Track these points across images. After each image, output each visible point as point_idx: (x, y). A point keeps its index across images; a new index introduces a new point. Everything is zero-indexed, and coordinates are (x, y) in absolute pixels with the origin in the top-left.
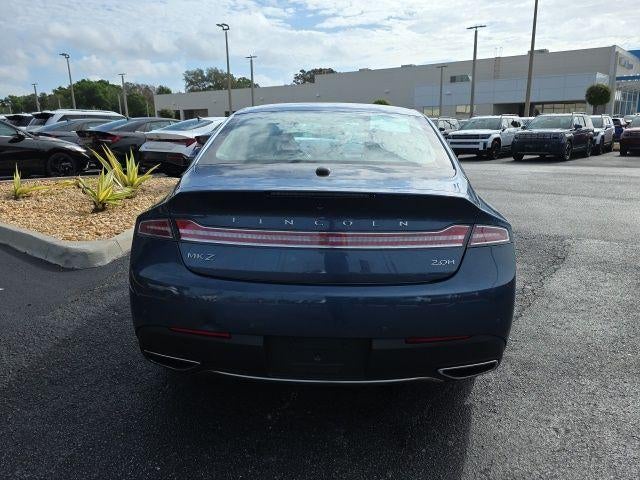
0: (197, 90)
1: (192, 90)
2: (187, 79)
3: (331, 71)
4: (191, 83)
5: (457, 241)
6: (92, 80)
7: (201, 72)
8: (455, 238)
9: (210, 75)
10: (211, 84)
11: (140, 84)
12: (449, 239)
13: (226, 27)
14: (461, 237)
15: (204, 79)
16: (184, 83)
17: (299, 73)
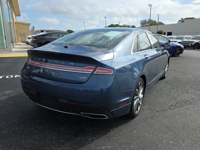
0: (144, 26)
1: (142, 26)
2: (141, 23)
3: (193, 18)
4: (142, 24)
5: (90, 72)
6: (114, 24)
7: (146, 20)
8: (90, 70)
9: (148, 21)
10: (148, 24)
11: (127, 25)
12: (88, 70)
13: (151, 6)
14: (92, 70)
15: (146, 23)
16: (140, 24)
17: (180, 19)
